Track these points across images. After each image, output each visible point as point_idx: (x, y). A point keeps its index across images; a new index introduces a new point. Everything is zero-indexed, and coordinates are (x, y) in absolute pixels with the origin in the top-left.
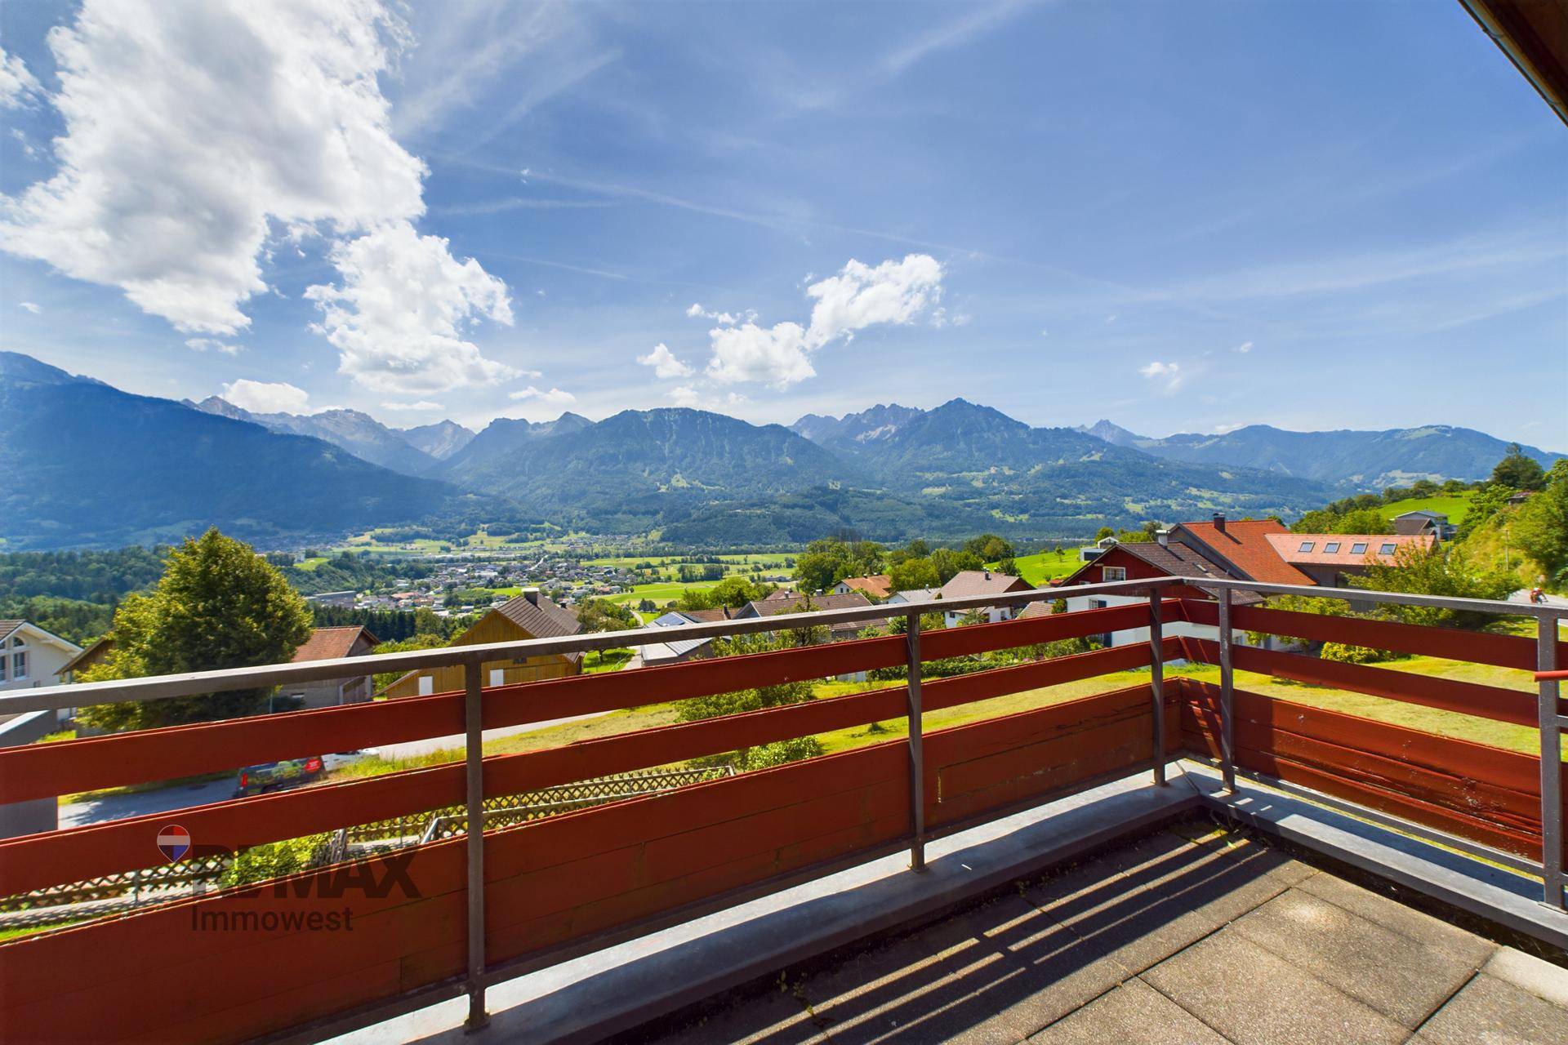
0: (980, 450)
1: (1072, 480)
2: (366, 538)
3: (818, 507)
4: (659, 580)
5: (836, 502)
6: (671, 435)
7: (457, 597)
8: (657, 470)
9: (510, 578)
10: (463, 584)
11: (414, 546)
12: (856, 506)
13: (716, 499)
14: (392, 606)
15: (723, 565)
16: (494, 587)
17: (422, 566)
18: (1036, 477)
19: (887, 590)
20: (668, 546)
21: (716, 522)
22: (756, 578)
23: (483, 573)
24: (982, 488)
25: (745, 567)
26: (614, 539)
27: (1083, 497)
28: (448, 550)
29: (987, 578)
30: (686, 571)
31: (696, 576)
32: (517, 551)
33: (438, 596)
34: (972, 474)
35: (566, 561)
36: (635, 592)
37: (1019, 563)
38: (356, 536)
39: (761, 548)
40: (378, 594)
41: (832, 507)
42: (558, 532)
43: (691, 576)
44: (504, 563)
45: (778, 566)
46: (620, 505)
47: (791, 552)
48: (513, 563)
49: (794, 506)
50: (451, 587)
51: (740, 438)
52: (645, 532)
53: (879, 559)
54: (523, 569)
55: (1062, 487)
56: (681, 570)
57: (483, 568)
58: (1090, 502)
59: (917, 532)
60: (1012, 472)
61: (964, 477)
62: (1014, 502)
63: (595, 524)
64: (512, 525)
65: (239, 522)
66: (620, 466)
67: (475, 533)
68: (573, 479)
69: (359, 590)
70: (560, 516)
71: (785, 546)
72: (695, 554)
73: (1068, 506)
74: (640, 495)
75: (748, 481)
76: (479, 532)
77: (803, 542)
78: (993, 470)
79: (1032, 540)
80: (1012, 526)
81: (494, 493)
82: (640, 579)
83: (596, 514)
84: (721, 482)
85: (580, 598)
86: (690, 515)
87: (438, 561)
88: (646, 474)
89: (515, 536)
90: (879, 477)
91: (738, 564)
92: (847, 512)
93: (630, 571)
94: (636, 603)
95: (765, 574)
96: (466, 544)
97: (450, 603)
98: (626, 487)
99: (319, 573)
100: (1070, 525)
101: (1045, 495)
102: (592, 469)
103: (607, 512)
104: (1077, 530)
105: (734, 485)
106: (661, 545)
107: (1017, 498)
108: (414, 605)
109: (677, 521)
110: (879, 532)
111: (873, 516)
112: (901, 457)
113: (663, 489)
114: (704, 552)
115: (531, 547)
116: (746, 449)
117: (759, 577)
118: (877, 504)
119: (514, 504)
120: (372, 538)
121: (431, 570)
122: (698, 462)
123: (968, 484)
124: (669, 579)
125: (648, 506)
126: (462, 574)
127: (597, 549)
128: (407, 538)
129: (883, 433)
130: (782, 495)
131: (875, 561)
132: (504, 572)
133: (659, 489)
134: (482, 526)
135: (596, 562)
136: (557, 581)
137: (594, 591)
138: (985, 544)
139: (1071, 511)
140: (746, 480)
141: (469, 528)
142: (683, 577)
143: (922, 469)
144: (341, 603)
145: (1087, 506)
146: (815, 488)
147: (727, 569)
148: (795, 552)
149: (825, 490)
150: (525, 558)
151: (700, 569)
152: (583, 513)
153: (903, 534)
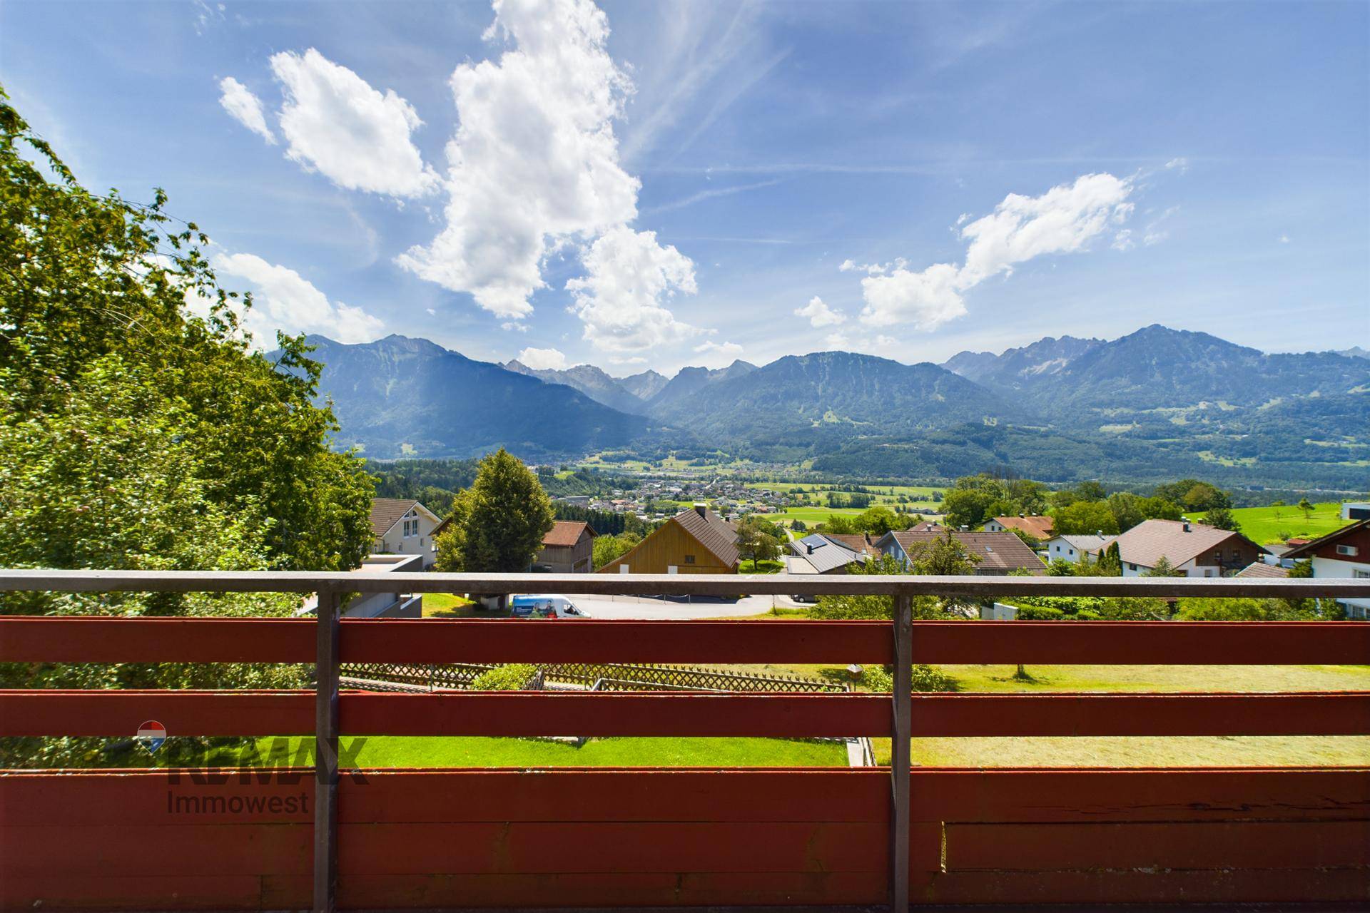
0: (1183, 383)
1: (1332, 417)
2: (596, 458)
3: (970, 443)
4: (809, 504)
5: (990, 440)
6: (825, 376)
7: (653, 505)
8: (811, 407)
9: (691, 494)
10: (658, 496)
11: (626, 465)
12: (1015, 443)
13: (865, 434)
14: (611, 509)
15: (869, 495)
16: (679, 500)
17: (631, 481)
18: (1271, 414)
19: (1049, 532)
20: (818, 474)
21: (864, 455)
22: (901, 509)
23: (672, 489)
24: (1185, 426)
25: (891, 498)
26: (772, 467)
27: (1352, 439)
28: (647, 469)
29: (1186, 529)
30: (834, 498)
31: (843, 503)
32: (697, 472)
33: (641, 504)
34: (1172, 410)
35: (733, 483)
36: (788, 513)
37: (1236, 515)
38: (590, 456)
39: (907, 481)
40: (602, 499)
41: (986, 444)
42: (727, 458)
43: (839, 502)
44: (687, 482)
45: (924, 499)
46: (779, 438)
47: (938, 486)
48: (693, 482)
49: (944, 442)
50: (649, 498)
51: (890, 377)
52: (799, 461)
53: (1041, 499)
54: (700, 488)
55: (1315, 425)
56: (830, 497)
57: (672, 485)
58: (1363, 445)
59: (1091, 472)
60: (1232, 408)
61: (1159, 414)
62: (1234, 443)
63: (757, 453)
64: (695, 452)
65: (525, 444)
66: (779, 404)
67: (667, 457)
68: (740, 416)
69: (591, 496)
70: (729, 445)
71: (933, 480)
72: (843, 483)
73: (1324, 450)
74: (796, 430)
75: (897, 417)
76: (670, 457)
77: (953, 477)
78: (1202, 406)
79: (1261, 488)
80: (1229, 471)
81: (681, 426)
82: (793, 502)
83: (758, 445)
84: (869, 418)
85: (743, 514)
86: (839, 448)
87: (642, 478)
88: (800, 411)
89: (694, 461)
90: (1043, 414)
91: (884, 494)
92: (1003, 449)
93: (785, 494)
94: (789, 523)
95: (910, 505)
96: (661, 465)
97: (649, 510)
98: (783, 422)
99: (568, 482)
100: (1326, 474)
101: (1284, 436)
102: (756, 407)
103: (767, 444)
104: (1340, 479)
105: (882, 421)
106: (812, 473)
107: (1238, 438)
108: (625, 509)
109: (828, 453)
110: (1042, 471)
111: (1035, 454)
112: (1073, 392)
113: (816, 424)
114: (852, 482)
115: (707, 470)
116: (896, 387)
117: (904, 508)
118: (1040, 441)
119: (695, 435)
120: (600, 458)
121: (636, 484)
122: (849, 400)
123: (1165, 421)
124: (818, 504)
125: (803, 439)
126: (657, 488)
127: (758, 474)
128: (622, 459)
129: (1051, 368)
130: (932, 431)
131: (1035, 500)
132: (687, 489)
133: (812, 424)
134: (672, 451)
135: (757, 485)
136: (725, 499)
137: (754, 510)
138: (1186, 491)
139: (1328, 455)
140: (895, 416)
141: (663, 453)
142: (831, 503)
143: (1101, 405)
144: (580, 504)
145: (1358, 451)
146: (970, 425)
147: (874, 499)
148: (944, 486)
149: (979, 427)
150: (702, 479)
151: (847, 497)
152: (748, 444)
153: (1073, 474)
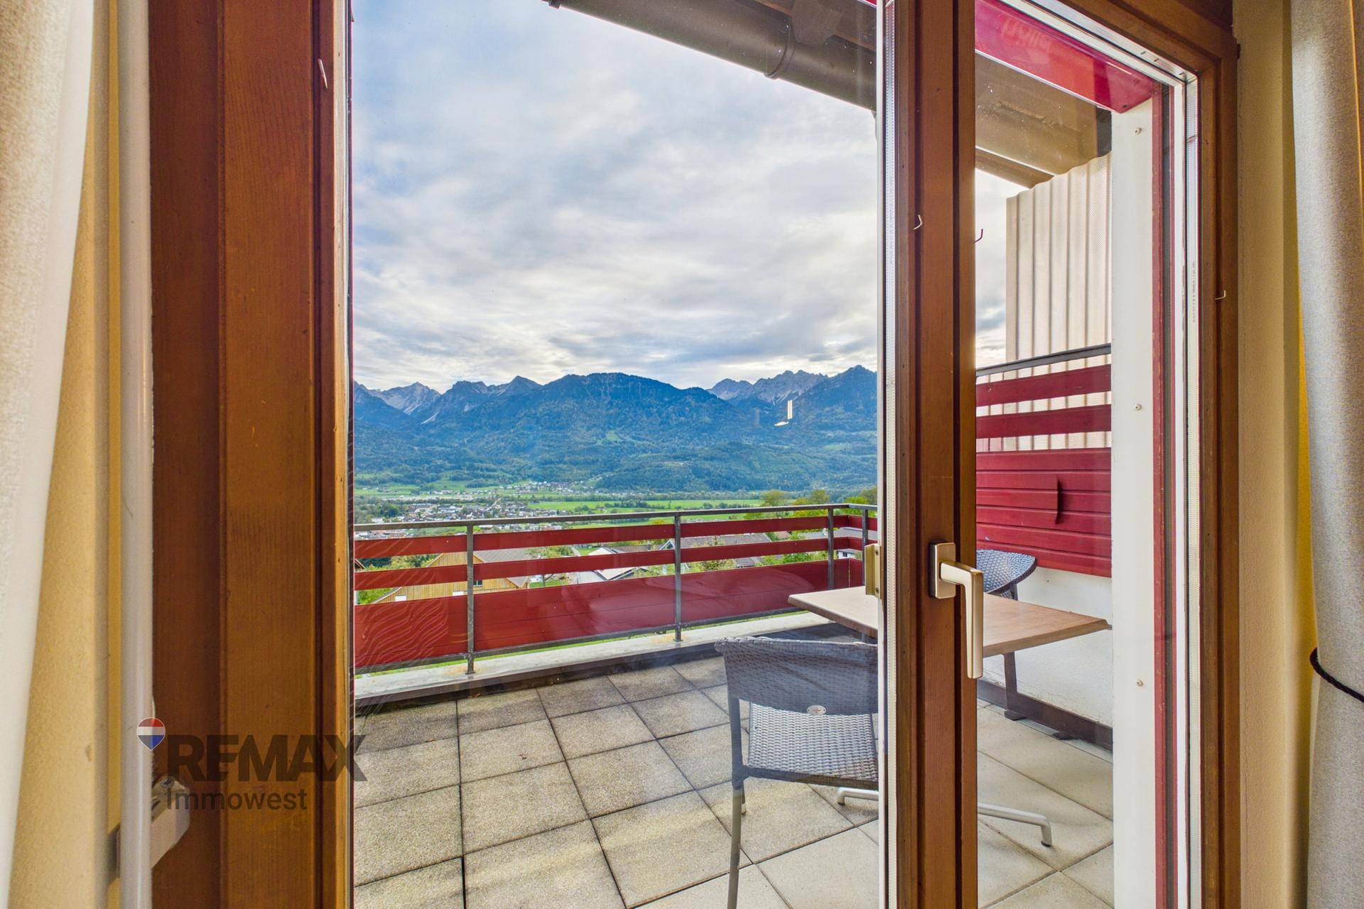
3: (732, 460)
5: (748, 456)
6: (606, 396)
8: (594, 426)
9: (468, 517)
11: (388, 489)
12: (766, 460)
13: (644, 452)
17: (394, 506)
21: (644, 472)
26: (557, 486)
28: (416, 493)
32: (474, 495)
34: (869, 432)
39: (682, 495)
41: (745, 460)
42: (510, 478)
44: (464, 505)
46: (563, 456)
47: (708, 499)
49: (711, 459)
51: (667, 399)
52: (584, 480)
54: (479, 510)
59: (820, 482)
61: (862, 435)
63: (541, 472)
64: (472, 472)
67: (439, 479)
68: (523, 434)
70: (511, 465)
71: (703, 494)
72: (626, 500)
74: (580, 448)
75: (673, 436)
76: (443, 478)
81: (456, 445)
83: (541, 464)
84: (648, 438)
86: (622, 466)
88: (585, 430)
89: (473, 482)
92: (758, 464)
96: (432, 488)
98: (568, 440)
103: (551, 463)
105: (660, 440)
109: (611, 471)
111: (781, 468)
113: (599, 443)
115: (487, 492)
116: (670, 409)
119: (473, 454)
122: (629, 420)
123: (866, 440)
125: (587, 457)
128: (383, 483)
129: (791, 396)
130: (702, 449)
132: (464, 512)
133: (596, 443)
134: (445, 473)
140: (670, 436)
141: (434, 474)
143: (825, 427)
148: (712, 499)
149: (739, 445)
152: (531, 463)
153: (807, 483)
